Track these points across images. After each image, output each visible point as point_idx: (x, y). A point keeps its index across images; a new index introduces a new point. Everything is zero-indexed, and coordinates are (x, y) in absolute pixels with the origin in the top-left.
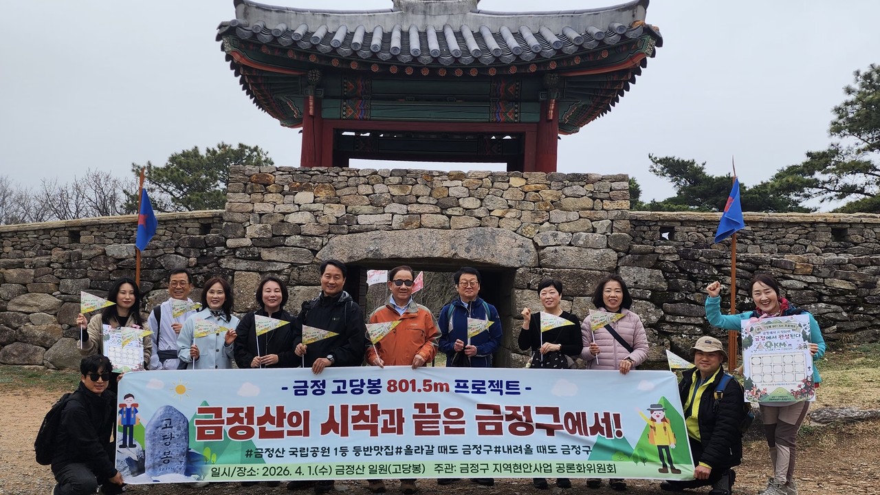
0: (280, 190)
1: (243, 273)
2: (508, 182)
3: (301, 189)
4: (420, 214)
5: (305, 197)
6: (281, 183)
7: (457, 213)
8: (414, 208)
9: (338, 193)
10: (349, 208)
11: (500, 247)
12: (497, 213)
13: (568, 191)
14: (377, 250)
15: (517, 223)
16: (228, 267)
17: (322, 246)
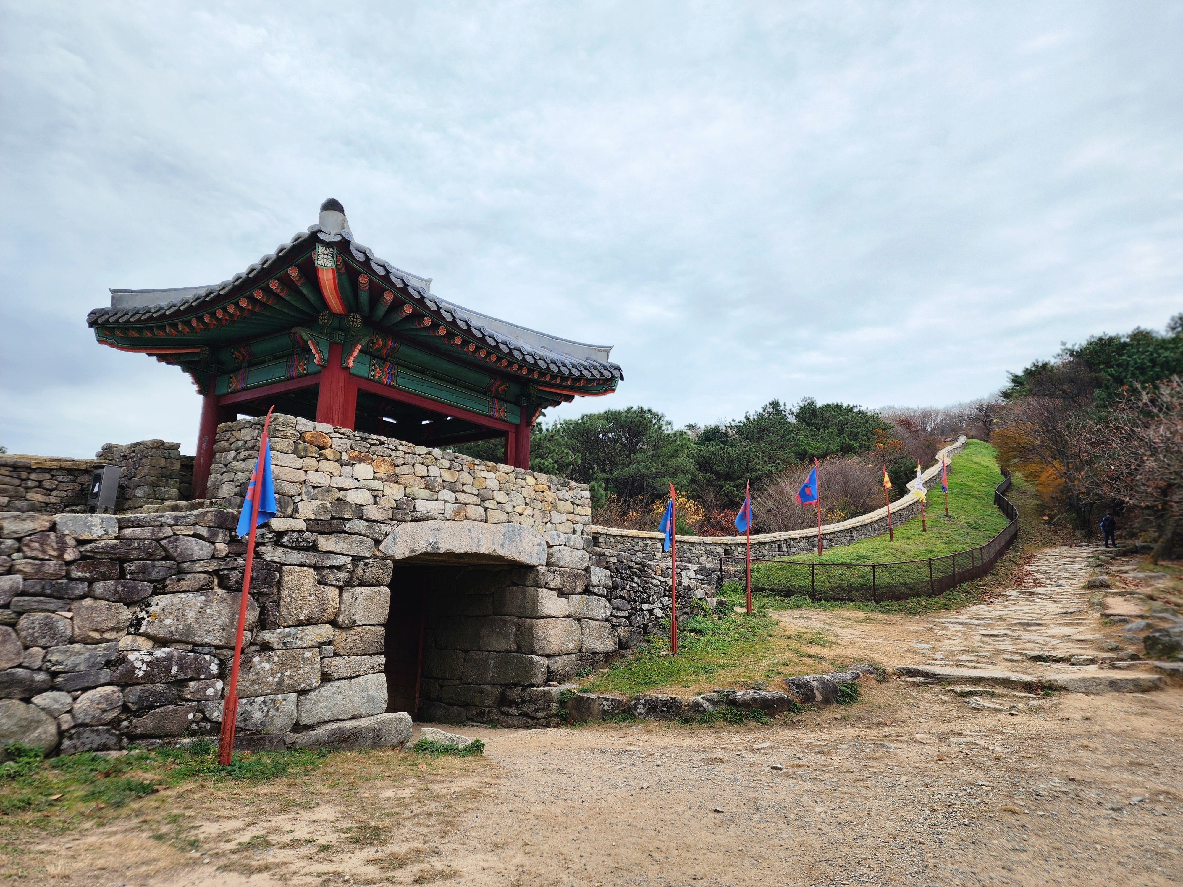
0: (338, 458)
1: (297, 569)
2: (525, 479)
3: (361, 460)
4: (466, 504)
5: (364, 470)
6: (339, 449)
7: (492, 507)
8: (462, 497)
9: (398, 470)
10: (409, 491)
11: (525, 545)
12: (519, 509)
13: (560, 494)
14: (435, 543)
15: (531, 521)
16: (274, 559)
17: (386, 535)
